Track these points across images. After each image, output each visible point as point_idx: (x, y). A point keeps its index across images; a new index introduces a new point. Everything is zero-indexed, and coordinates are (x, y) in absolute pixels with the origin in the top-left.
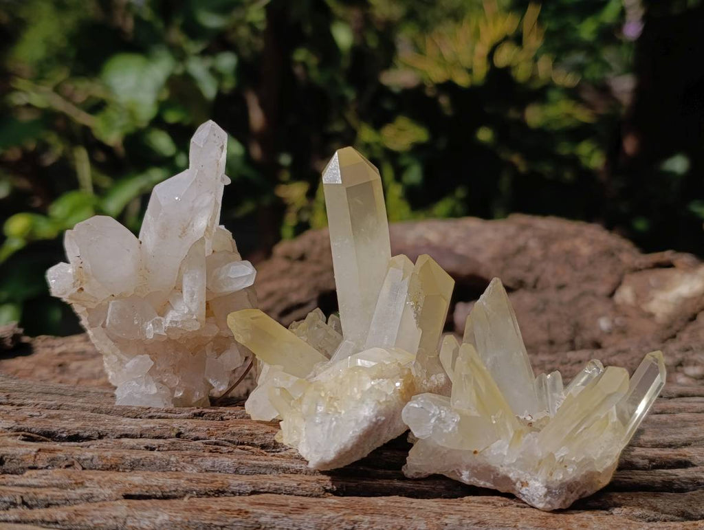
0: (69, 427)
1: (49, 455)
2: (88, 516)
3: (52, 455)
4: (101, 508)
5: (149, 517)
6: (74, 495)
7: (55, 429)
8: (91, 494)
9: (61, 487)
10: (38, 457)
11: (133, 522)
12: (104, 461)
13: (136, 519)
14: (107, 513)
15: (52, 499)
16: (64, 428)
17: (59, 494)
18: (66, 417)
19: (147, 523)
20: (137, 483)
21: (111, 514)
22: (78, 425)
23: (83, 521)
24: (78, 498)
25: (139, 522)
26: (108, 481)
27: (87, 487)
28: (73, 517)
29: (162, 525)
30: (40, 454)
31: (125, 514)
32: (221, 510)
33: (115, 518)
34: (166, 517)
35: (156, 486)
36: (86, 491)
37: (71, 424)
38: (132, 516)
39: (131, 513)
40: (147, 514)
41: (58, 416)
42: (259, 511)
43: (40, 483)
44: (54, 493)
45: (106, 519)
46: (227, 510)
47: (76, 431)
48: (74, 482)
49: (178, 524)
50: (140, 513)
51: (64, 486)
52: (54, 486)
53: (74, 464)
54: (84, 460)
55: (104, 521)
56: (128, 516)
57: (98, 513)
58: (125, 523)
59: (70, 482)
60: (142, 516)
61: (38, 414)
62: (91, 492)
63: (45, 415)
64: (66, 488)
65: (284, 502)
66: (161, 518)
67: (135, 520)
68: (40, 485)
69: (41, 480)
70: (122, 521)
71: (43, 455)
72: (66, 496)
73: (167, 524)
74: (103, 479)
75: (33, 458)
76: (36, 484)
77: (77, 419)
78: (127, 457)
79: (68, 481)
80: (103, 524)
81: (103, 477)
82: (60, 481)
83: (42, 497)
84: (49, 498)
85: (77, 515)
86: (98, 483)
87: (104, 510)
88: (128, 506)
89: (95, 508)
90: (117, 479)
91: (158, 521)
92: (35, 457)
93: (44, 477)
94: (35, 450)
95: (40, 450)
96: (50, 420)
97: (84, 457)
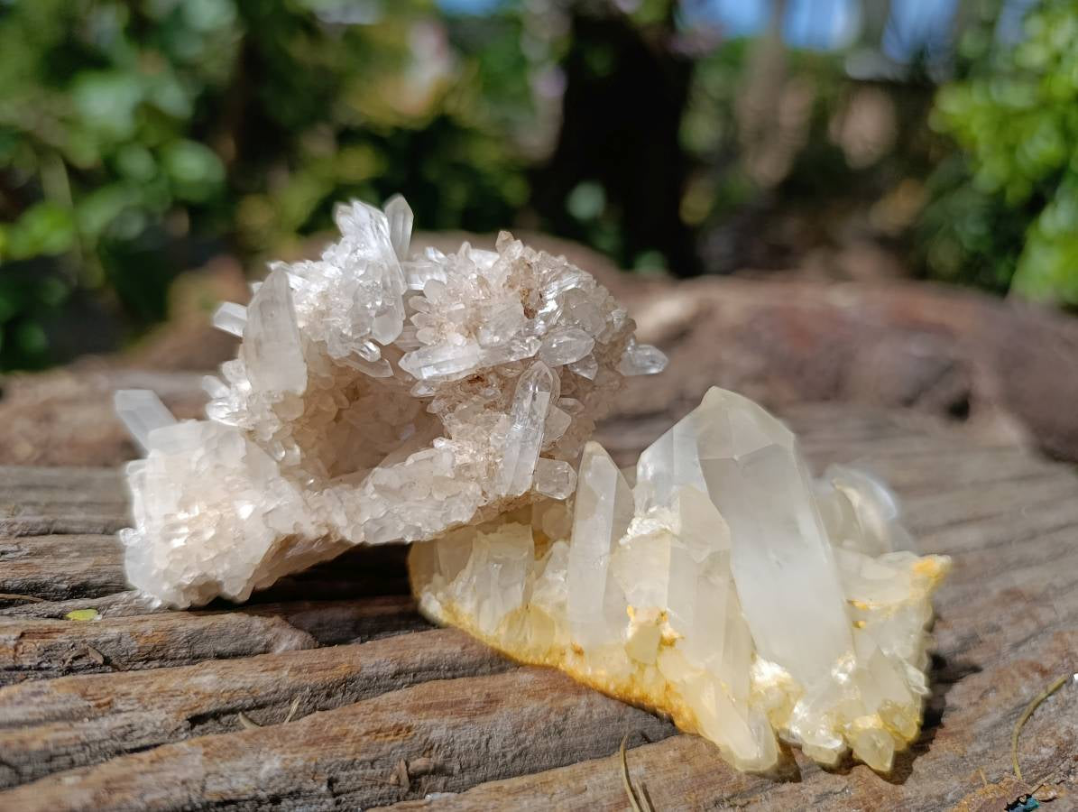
0: (70, 571)
1: (40, 643)
2: (132, 789)
3: (47, 642)
4: (157, 766)
5: (247, 770)
6: (97, 732)
7: (46, 578)
8: (130, 726)
9: (69, 717)
10: (20, 648)
11: (220, 783)
12: (142, 641)
13: (222, 776)
14: (169, 775)
15: (57, 748)
16: (62, 575)
17: (68, 734)
18: (65, 549)
19: (243, 779)
20: (209, 689)
21: (175, 778)
22: (86, 565)
23: (125, 800)
24: (106, 737)
25: (230, 782)
26: (159, 693)
27: (119, 712)
28: (105, 796)
29: (271, 779)
30: (25, 642)
31: (203, 772)
32: (367, 734)
33: (184, 782)
34: (277, 764)
35: (242, 688)
36: (119, 721)
37: (73, 564)
38: (216, 773)
39: (212, 769)
40: (241, 764)
41: (49, 550)
42: (429, 722)
43: (30, 713)
44: (60, 735)
45: (167, 789)
46: (379, 731)
47: (85, 577)
48: (92, 704)
49: (300, 772)
50: (228, 764)
51: (77, 715)
52: (57, 719)
53: (88, 654)
54: (106, 642)
55: (164, 793)
56: (208, 774)
57: (150, 779)
58: (203, 789)
59: (87, 703)
60: (234, 770)
61: (15, 548)
62: (129, 722)
63: (27, 550)
64: (80, 718)
65: (459, 695)
66: (267, 767)
67: (221, 780)
68: (30, 718)
69: (32, 709)
70: (197, 786)
71: (30, 645)
72: (83, 737)
73: (279, 776)
74: (147, 691)
75: (11, 652)
76: (22, 718)
77: (84, 552)
78: (181, 629)
79: (82, 703)
80: (163, 798)
81: (147, 686)
82: (69, 706)
83: (36, 745)
84: (51, 746)
85: (110, 791)
86: (140, 700)
87: (161, 770)
88: (205, 754)
89: (142, 767)
90: (172, 685)
91: (262, 774)
92: (16, 650)
93: (37, 700)
94: (14, 636)
95: (23, 635)
96: (37, 561)
97: (104, 638)
